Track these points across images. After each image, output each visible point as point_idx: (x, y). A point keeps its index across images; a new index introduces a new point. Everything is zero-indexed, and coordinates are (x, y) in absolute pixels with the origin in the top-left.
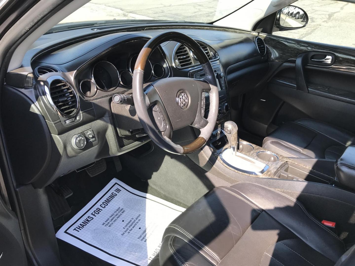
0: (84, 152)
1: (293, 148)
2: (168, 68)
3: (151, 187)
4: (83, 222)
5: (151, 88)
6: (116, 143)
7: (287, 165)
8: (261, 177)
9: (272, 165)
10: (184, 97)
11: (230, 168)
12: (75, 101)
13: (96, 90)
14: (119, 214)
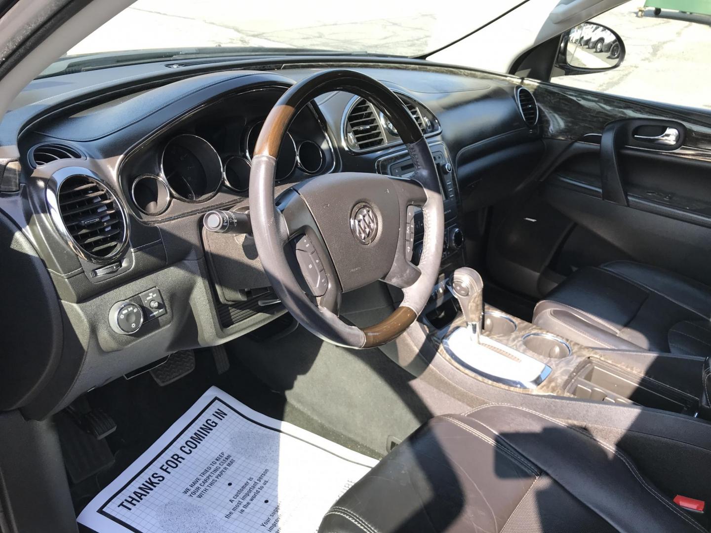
0: (138, 341)
1: (600, 327)
2: (332, 151)
3: (292, 405)
4: (140, 488)
5: (294, 197)
6: (213, 319)
7: (590, 364)
8: (534, 393)
9: (557, 365)
10: (367, 218)
11: (467, 371)
12: (119, 225)
13: (168, 198)
14: (222, 468)
